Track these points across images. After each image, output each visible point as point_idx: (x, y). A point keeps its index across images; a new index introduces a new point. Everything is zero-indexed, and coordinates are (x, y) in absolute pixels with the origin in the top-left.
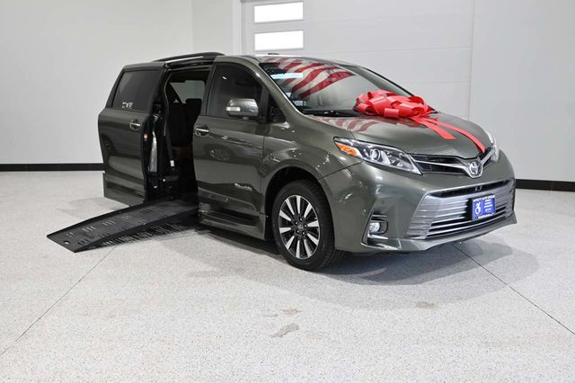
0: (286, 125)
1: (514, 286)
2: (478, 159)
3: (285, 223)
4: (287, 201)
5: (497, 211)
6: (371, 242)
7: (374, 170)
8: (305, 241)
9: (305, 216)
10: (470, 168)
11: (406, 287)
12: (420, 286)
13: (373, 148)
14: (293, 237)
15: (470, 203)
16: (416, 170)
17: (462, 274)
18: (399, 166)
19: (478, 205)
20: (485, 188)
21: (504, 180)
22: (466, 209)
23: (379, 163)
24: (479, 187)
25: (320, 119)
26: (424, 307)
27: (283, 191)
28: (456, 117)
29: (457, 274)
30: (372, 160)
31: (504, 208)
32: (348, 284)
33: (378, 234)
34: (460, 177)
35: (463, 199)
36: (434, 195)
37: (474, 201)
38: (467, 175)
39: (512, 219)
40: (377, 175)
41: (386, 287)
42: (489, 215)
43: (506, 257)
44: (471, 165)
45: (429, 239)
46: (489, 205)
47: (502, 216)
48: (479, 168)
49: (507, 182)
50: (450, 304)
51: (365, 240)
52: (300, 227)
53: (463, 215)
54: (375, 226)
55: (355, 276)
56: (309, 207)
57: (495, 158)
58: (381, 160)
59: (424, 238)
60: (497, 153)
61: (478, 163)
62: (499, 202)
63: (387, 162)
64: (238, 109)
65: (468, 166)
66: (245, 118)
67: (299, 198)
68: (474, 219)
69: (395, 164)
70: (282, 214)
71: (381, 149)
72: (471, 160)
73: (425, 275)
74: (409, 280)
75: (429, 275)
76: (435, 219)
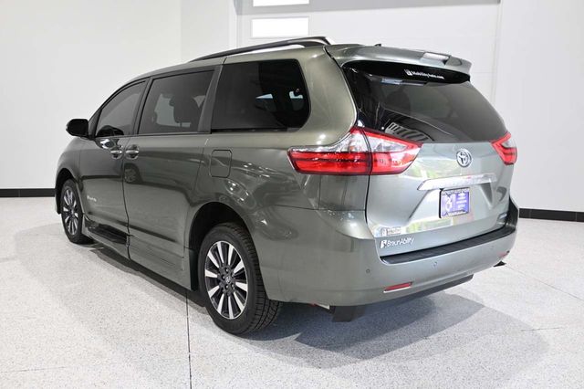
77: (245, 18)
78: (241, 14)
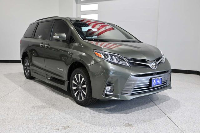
0: (76, 44)
1: (169, 115)
2: (156, 61)
3: (75, 86)
4: (75, 76)
5: (163, 83)
6: (107, 95)
7: (110, 64)
8: (82, 93)
9: (81, 83)
10: (152, 65)
11: (122, 115)
12: (128, 115)
13: (109, 55)
14: (77, 91)
15: (151, 80)
16: (128, 65)
17: (148, 109)
18: (121, 63)
19: (154, 81)
20: (158, 73)
21: (166, 70)
22: (149, 82)
23: (112, 61)
24: (155, 73)
25: (90, 42)
26: (128, 126)
27: (74, 72)
28: (151, 45)
29: (145, 109)
30: (109, 60)
31: (166, 82)
32: (98, 113)
33: (110, 92)
34: (147, 69)
35: (148, 78)
36: (135, 76)
37: (153, 79)
38: (150, 68)
39: (170, 87)
40: (111, 66)
41: (113, 115)
42: (159, 85)
43: (167, 102)
44: (152, 64)
45: (132, 95)
46: (159, 81)
47: (165, 85)
48: (156, 65)
49: (168, 71)
50: (139, 125)
51: (104, 94)
52: (80, 87)
53: (148, 85)
54: (109, 88)
55: (101, 109)
56: (83, 79)
57: (163, 61)
58: (113, 60)
59: (130, 94)
60: (164, 60)
61: (155, 63)
62: (164, 80)
63: (115, 61)
64: (58, 37)
65: (151, 64)
66: (61, 41)
67: (79, 75)
68: (152, 87)
69: (119, 62)
70: (74, 82)
71: (113, 55)
72: (152, 61)
73: (131, 109)
74: (124, 112)
75: (133, 109)
76: (135, 86)
77: (79, 5)
78: (77, 4)
